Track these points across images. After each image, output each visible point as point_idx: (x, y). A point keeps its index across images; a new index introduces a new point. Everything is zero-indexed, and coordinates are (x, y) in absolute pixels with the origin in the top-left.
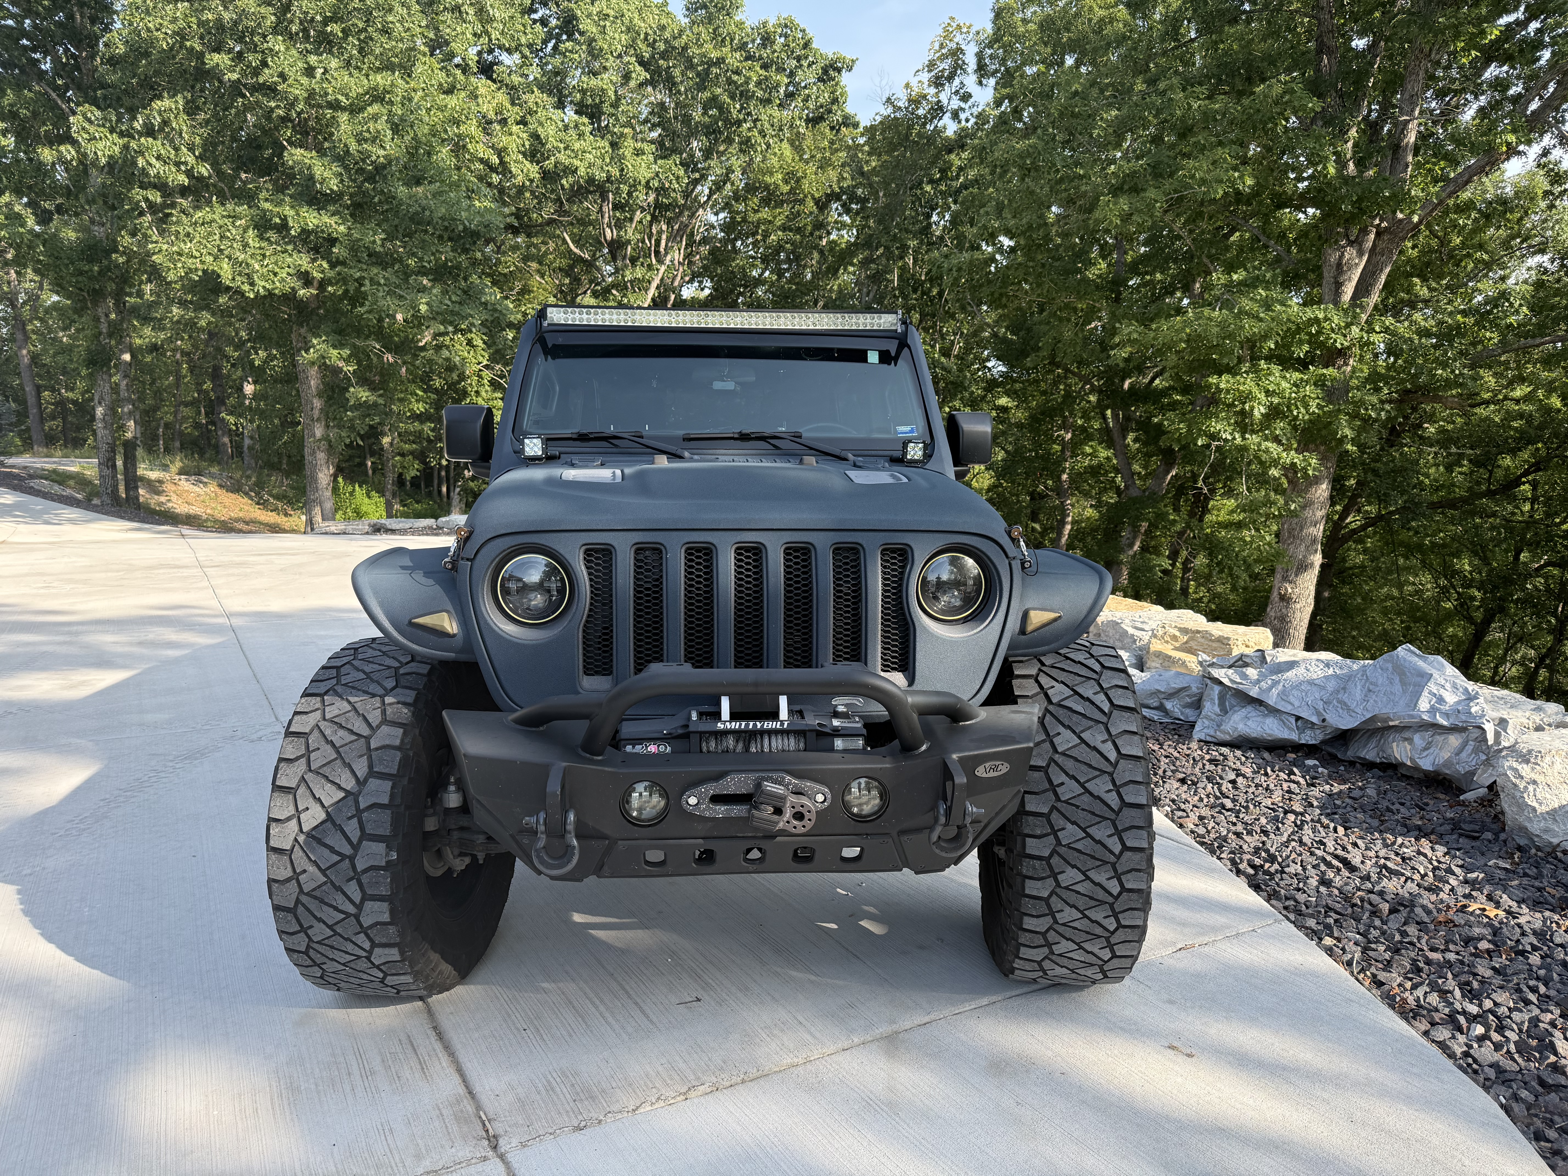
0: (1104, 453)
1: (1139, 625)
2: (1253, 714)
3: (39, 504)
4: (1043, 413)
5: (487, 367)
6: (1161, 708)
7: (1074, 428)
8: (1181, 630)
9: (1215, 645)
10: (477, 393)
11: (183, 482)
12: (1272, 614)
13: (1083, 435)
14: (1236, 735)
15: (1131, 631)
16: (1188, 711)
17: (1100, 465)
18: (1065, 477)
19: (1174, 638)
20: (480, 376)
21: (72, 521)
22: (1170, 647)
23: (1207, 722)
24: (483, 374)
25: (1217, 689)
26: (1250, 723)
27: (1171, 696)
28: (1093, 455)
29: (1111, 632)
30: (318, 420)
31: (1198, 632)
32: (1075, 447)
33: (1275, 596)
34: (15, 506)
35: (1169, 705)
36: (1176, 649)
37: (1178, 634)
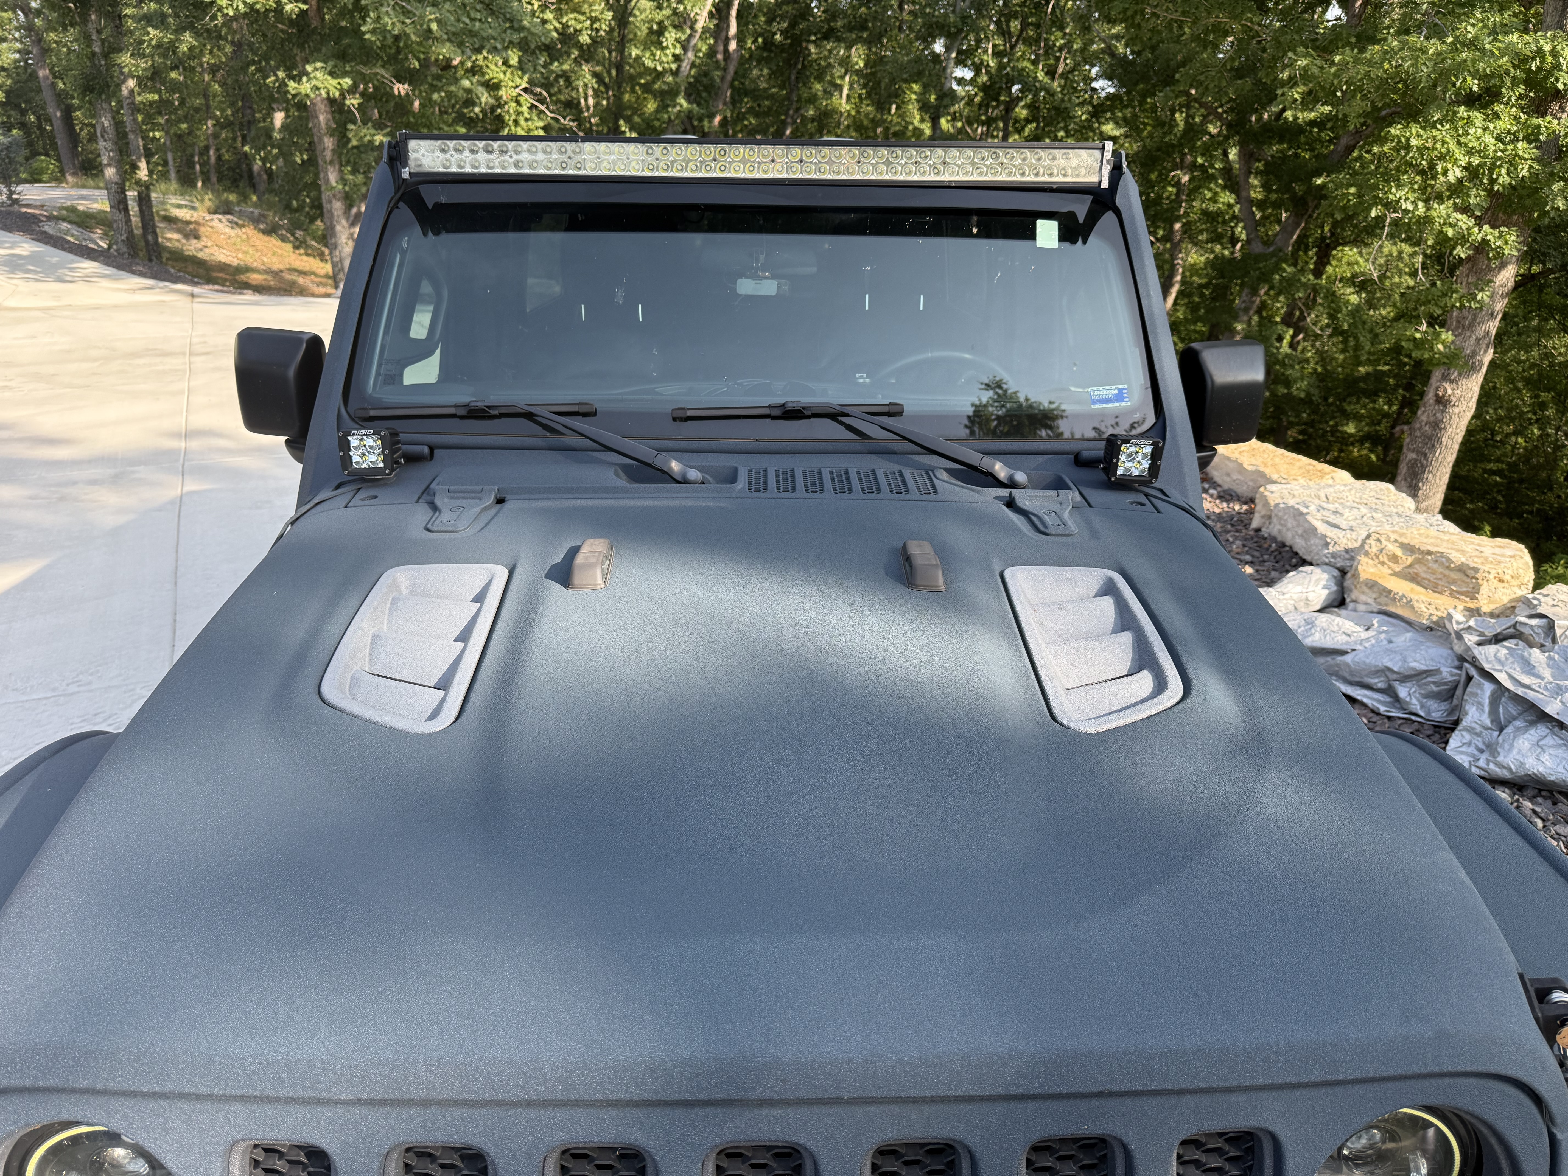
0: (1227, 198)
1: (1332, 519)
2: (1550, 741)
3: (55, 255)
4: (1159, 149)
5: (525, 90)
6: (1390, 691)
7: (1194, 166)
8: (1403, 546)
9: (1454, 575)
10: (516, 122)
11: (215, 223)
12: (1424, 418)
13: (1203, 177)
14: (1522, 772)
15: (1322, 528)
16: (1433, 704)
17: (1219, 213)
18: (1177, 226)
19: (1394, 558)
20: (518, 103)
21: (87, 279)
22: (1386, 571)
23: (1467, 737)
24: (522, 99)
25: (1488, 688)
26: (1545, 758)
27: (1405, 678)
28: (1214, 200)
29: (1291, 523)
30: (331, 162)
31: (1429, 553)
32: (1194, 191)
33: (1430, 396)
34: (32, 258)
35: (1403, 692)
36: (1395, 574)
37: (1399, 552)
